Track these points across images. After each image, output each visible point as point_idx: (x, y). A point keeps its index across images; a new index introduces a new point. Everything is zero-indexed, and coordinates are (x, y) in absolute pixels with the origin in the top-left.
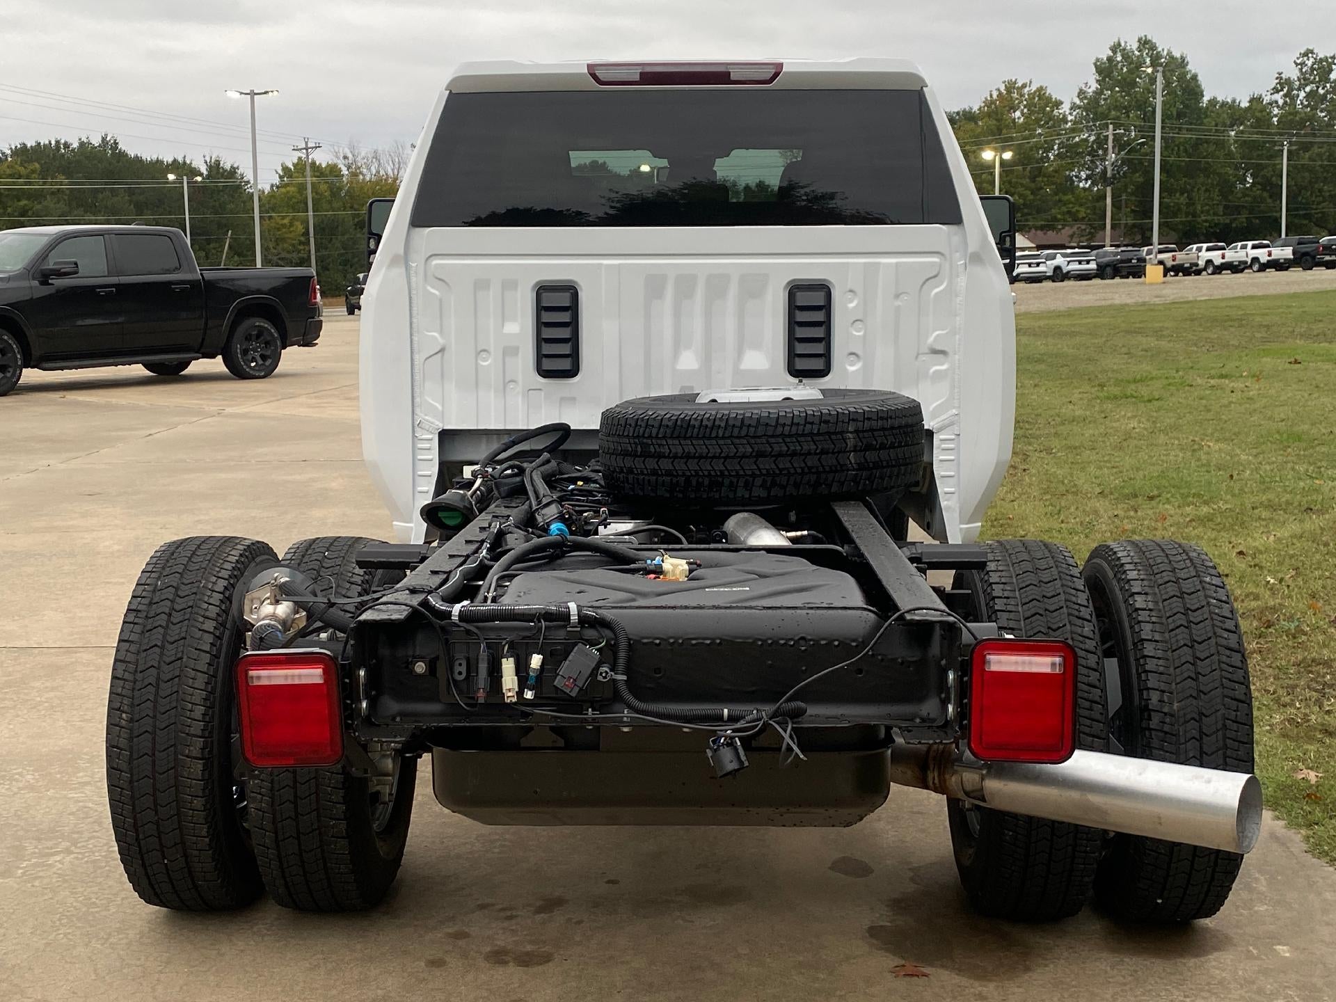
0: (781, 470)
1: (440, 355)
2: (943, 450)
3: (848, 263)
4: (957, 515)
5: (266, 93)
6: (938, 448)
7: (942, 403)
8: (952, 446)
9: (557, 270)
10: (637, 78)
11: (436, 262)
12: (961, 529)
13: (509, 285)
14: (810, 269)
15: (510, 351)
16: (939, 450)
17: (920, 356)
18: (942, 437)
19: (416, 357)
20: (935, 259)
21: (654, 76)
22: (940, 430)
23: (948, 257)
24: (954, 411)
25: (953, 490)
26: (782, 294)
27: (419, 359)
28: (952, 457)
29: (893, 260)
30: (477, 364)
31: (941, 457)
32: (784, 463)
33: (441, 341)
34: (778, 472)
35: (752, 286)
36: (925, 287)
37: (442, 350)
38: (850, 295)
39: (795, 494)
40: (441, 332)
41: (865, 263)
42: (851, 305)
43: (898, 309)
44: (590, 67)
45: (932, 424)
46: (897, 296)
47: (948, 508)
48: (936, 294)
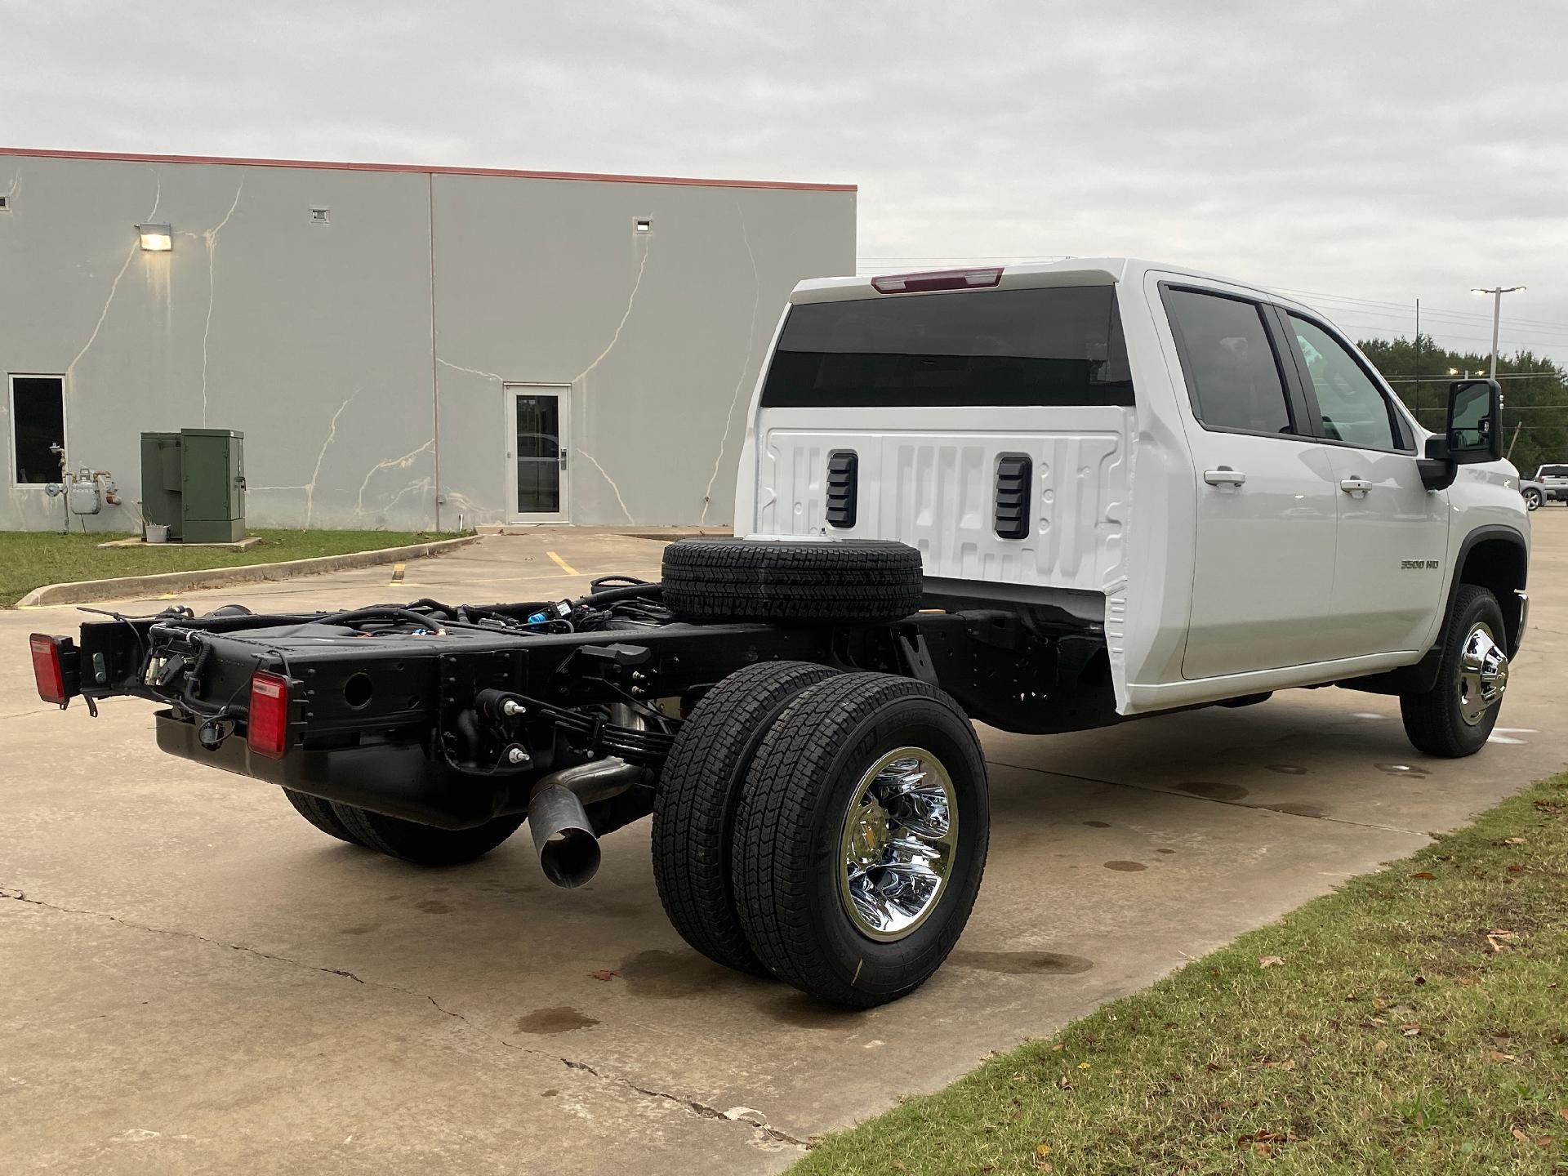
0: (728, 593)
1: (772, 505)
2: (1114, 612)
3: (1043, 440)
4: (1123, 673)
5: (1512, 290)
6: (1110, 610)
7: (1114, 569)
8: (1122, 609)
9: (844, 441)
10: (904, 286)
11: (773, 433)
12: (1128, 688)
13: (815, 452)
14: (1016, 444)
15: (812, 504)
16: (1110, 612)
17: (1100, 525)
18: (1113, 600)
19: (759, 505)
20: (1113, 438)
21: (915, 284)
22: (1112, 593)
23: (1123, 434)
24: (1124, 577)
25: (1121, 650)
26: (993, 465)
27: (760, 507)
28: (1121, 620)
29: (1077, 437)
30: (793, 513)
31: (1112, 619)
32: (711, 588)
33: (774, 495)
34: (726, 595)
35: (973, 457)
36: (1104, 462)
37: (774, 501)
38: (1044, 467)
39: (752, 614)
40: (774, 489)
41: (1056, 440)
42: (1044, 476)
43: (1081, 479)
44: (874, 280)
45: (1104, 587)
46: (1080, 470)
47: (1116, 666)
48: (1113, 468)
